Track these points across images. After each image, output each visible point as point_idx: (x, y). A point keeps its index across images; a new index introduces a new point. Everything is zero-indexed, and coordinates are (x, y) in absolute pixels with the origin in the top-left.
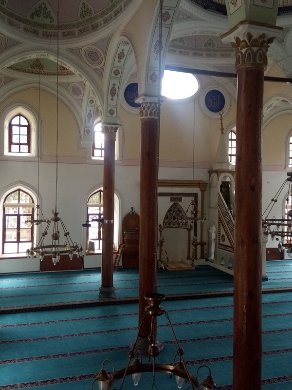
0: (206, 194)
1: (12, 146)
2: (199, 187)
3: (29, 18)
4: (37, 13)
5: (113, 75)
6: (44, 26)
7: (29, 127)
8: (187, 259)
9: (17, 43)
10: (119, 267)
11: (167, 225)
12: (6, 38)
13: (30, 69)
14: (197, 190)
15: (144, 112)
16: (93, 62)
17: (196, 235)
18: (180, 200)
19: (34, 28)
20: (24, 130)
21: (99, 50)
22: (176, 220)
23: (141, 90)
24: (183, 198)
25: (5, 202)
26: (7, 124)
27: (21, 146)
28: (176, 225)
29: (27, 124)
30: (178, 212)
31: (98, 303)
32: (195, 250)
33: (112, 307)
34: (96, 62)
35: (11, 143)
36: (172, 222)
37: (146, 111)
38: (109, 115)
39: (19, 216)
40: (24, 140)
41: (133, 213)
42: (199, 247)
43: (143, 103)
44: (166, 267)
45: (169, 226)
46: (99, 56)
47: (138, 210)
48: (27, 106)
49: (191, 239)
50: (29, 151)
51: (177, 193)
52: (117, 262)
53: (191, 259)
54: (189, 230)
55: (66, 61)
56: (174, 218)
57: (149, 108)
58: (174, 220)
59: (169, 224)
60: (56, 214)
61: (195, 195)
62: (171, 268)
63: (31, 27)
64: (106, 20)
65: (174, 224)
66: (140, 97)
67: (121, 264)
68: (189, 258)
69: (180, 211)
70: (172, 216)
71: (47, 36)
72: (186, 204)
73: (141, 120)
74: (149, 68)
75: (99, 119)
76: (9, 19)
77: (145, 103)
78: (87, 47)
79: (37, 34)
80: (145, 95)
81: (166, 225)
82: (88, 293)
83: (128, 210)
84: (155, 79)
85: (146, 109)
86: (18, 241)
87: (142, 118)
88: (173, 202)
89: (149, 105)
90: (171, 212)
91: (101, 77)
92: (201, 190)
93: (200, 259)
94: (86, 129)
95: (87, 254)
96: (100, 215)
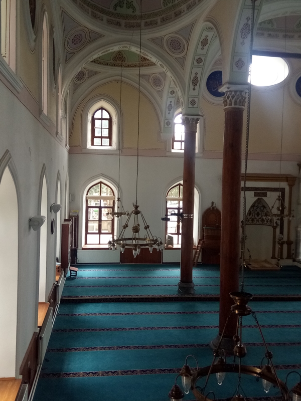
0: (294, 188)
1: (95, 139)
2: (287, 181)
3: (112, 10)
4: (119, 4)
5: (195, 63)
6: (126, 17)
7: (110, 120)
8: (272, 258)
9: (100, 36)
10: (198, 263)
11: (250, 222)
12: (90, 31)
13: (112, 61)
14: (284, 185)
15: (228, 101)
16: (175, 51)
17: (282, 232)
18: (265, 195)
19: (118, 20)
20: (106, 124)
21: (181, 38)
22: (260, 216)
23: (226, 77)
24: (268, 193)
25: (87, 194)
26: (90, 118)
27: (103, 139)
28: (260, 222)
29: (109, 117)
30: (262, 208)
31: (177, 298)
32: (281, 249)
33: (190, 303)
34: (178, 51)
35: (93, 136)
36: (255, 218)
37: (230, 101)
38: (190, 106)
39: (100, 208)
40: (106, 133)
41: (213, 208)
42: (285, 246)
43: (227, 92)
44: (249, 266)
45: (253, 222)
46: (181, 45)
47: (219, 205)
48: (109, 100)
49: (277, 237)
50: (110, 145)
51: (262, 188)
52: (196, 258)
53: (275, 258)
54: (275, 228)
55: (147, 52)
56: (258, 214)
57: (233, 97)
58: (258, 216)
59: (253, 220)
60: (137, 207)
61: (282, 190)
62: (254, 267)
63: (114, 19)
64: (190, 6)
65: (258, 221)
66: (224, 85)
67: (200, 260)
68: (273, 257)
69: (264, 207)
70: (256, 212)
71: (130, 26)
72: (271, 199)
73: (225, 109)
74: (235, 53)
75: (180, 110)
76: (92, 12)
77: (229, 91)
78: (170, 35)
79: (120, 25)
80: (230, 83)
81: (248, 221)
82: (167, 287)
83: (208, 205)
84: (241, 65)
85: (230, 98)
86: (100, 233)
87: (225, 107)
88: (257, 198)
89: (233, 93)
90: (255, 208)
91: (183, 66)
92: (289, 185)
93: (286, 259)
94: (166, 121)
95: (166, 249)
96: (179, 209)
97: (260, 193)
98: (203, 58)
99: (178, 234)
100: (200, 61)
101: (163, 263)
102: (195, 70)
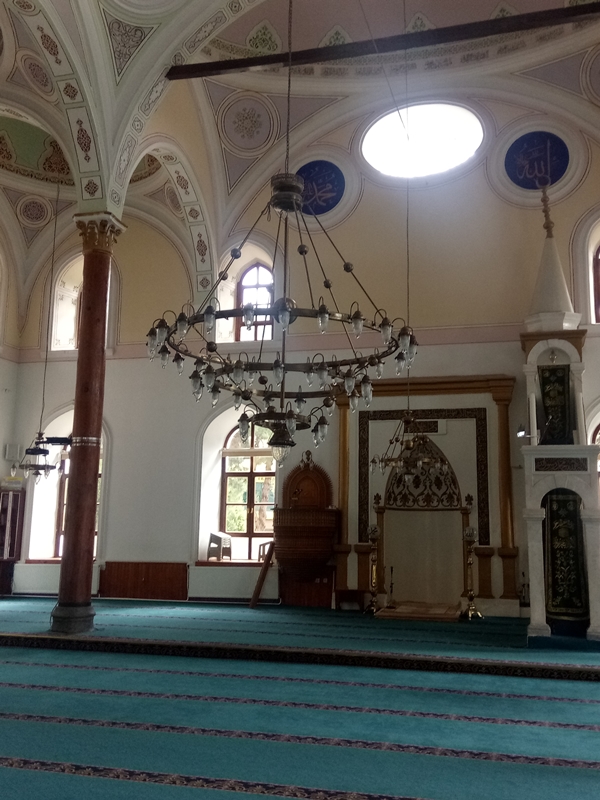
2: (490, 389)
11: (421, 503)
14: (481, 400)
18: (434, 428)
24: (442, 423)
26: (69, 294)
34: (49, 86)
36: (434, 494)
41: (308, 466)
42: (497, 564)
46: (44, 72)
51: (423, 411)
54: (466, 513)
58: (439, 488)
59: (428, 499)
61: (479, 415)
65: (440, 501)
68: (466, 594)
72: (455, 441)
78: (19, 56)
88: (414, 435)
92: (495, 400)
93: (503, 597)
94: (200, 278)
95: (199, 564)
96: (251, 476)
97: (420, 423)
98: (74, 84)
99: (250, 534)
100: (71, 91)
101: (190, 599)
102: (75, 115)
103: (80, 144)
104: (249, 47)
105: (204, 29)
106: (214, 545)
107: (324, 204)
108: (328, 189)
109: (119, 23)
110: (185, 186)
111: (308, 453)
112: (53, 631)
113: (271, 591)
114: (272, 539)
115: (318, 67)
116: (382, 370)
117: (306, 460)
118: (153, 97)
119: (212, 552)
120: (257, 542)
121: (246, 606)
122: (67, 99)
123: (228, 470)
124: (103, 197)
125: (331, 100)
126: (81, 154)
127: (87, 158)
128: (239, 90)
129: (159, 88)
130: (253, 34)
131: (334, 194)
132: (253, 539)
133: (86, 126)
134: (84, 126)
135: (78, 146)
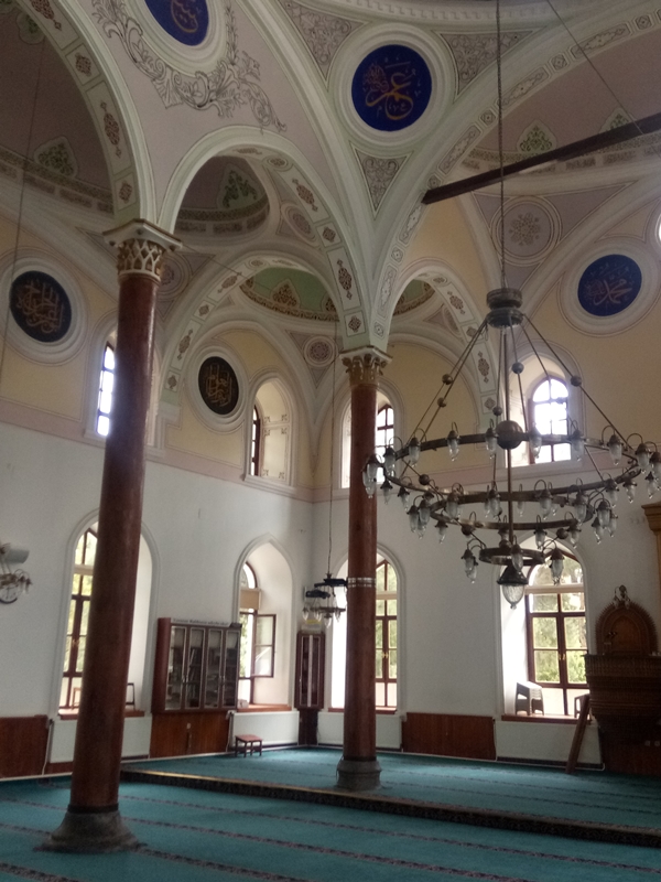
3: (221, 209)
4: (231, 194)
6: (247, 211)
9: (207, 259)
10: (590, 765)
13: (271, 300)
19: (235, 221)
34: (311, 234)
41: (621, 603)
63: (227, 222)
67: (595, 758)
78: (283, 210)
79: (240, 229)
83: (607, 598)
94: (485, 400)
95: (506, 718)
96: (560, 617)
98: (331, 227)
99: (564, 685)
100: (330, 235)
101: (500, 759)
102: (334, 256)
103: (342, 283)
104: (520, 152)
105: (457, 148)
106: (521, 697)
107: (619, 302)
108: (621, 284)
109: (373, 160)
110: (460, 307)
111: (623, 589)
112: (339, 786)
113: (591, 753)
114: (587, 692)
115: (599, 156)
116: (633, 492)
117: (620, 598)
118: (411, 224)
119: (520, 705)
120: (573, 694)
121: (562, 771)
122: (327, 243)
123: (531, 611)
124: (366, 331)
125: (618, 188)
126: (343, 292)
127: (349, 296)
128: (512, 198)
129: (417, 214)
130: (523, 137)
131: (630, 290)
132: (569, 691)
133: (346, 265)
134: (344, 266)
135: (339, 284)
